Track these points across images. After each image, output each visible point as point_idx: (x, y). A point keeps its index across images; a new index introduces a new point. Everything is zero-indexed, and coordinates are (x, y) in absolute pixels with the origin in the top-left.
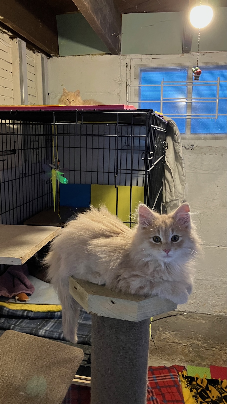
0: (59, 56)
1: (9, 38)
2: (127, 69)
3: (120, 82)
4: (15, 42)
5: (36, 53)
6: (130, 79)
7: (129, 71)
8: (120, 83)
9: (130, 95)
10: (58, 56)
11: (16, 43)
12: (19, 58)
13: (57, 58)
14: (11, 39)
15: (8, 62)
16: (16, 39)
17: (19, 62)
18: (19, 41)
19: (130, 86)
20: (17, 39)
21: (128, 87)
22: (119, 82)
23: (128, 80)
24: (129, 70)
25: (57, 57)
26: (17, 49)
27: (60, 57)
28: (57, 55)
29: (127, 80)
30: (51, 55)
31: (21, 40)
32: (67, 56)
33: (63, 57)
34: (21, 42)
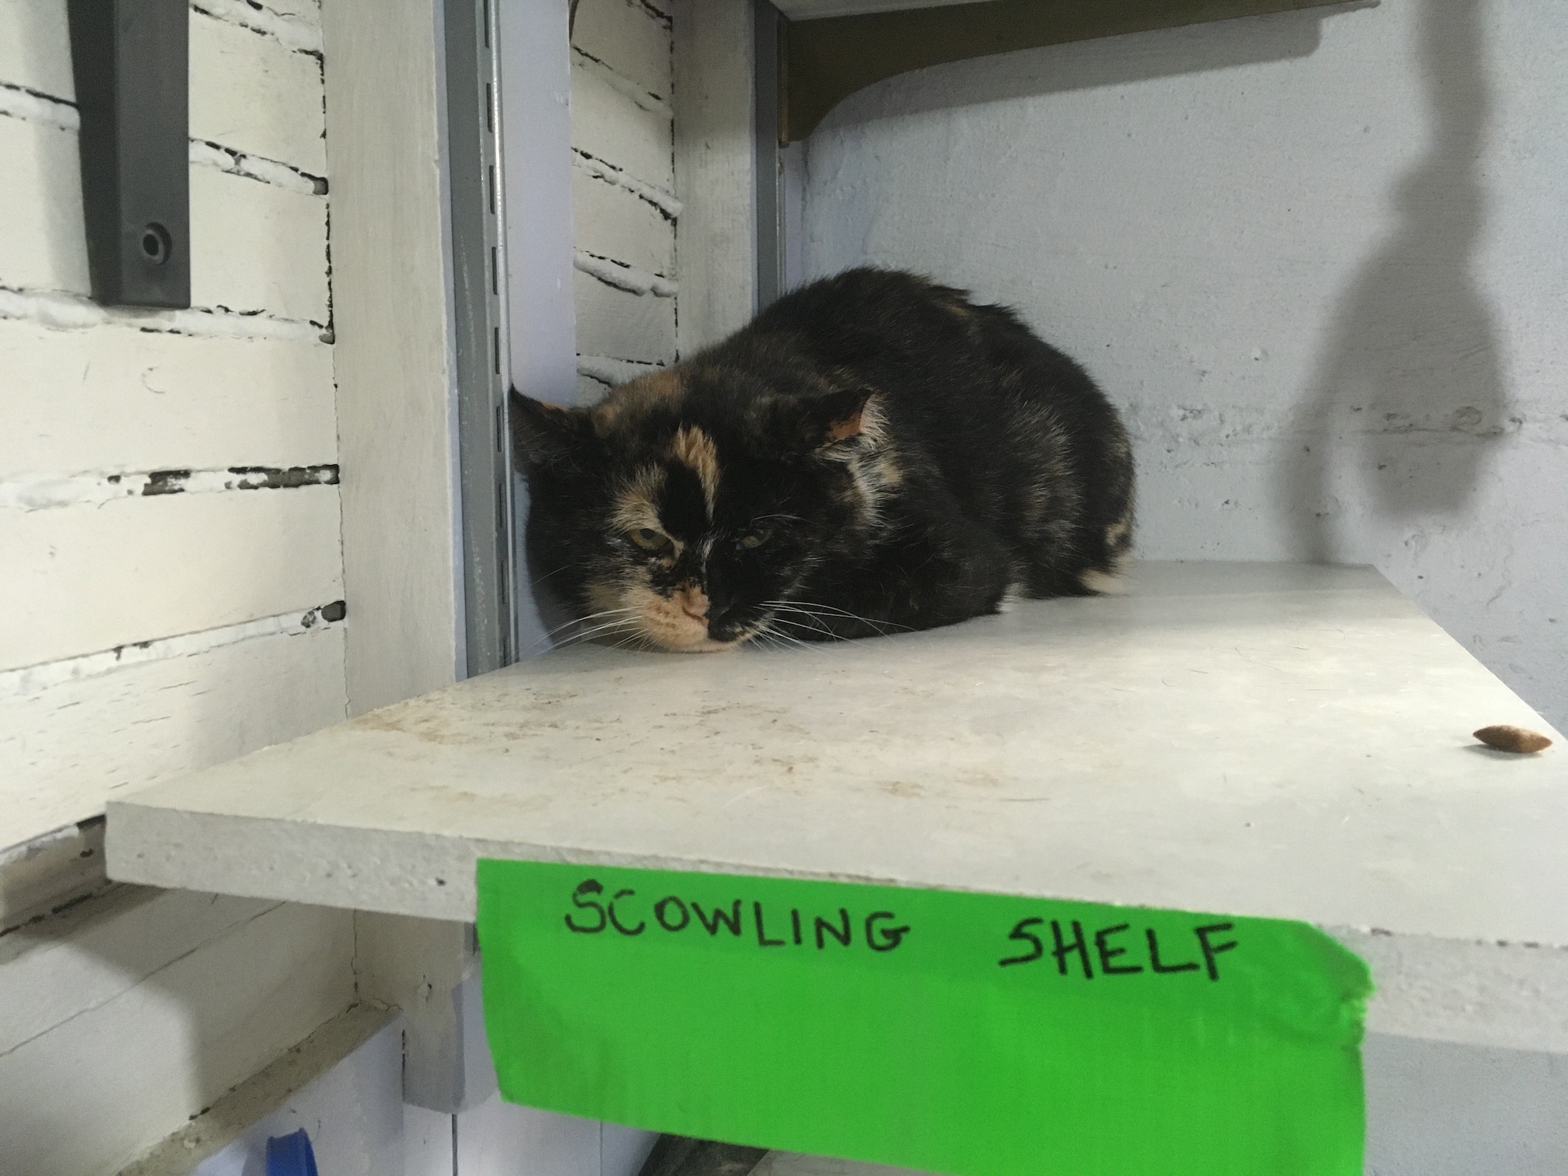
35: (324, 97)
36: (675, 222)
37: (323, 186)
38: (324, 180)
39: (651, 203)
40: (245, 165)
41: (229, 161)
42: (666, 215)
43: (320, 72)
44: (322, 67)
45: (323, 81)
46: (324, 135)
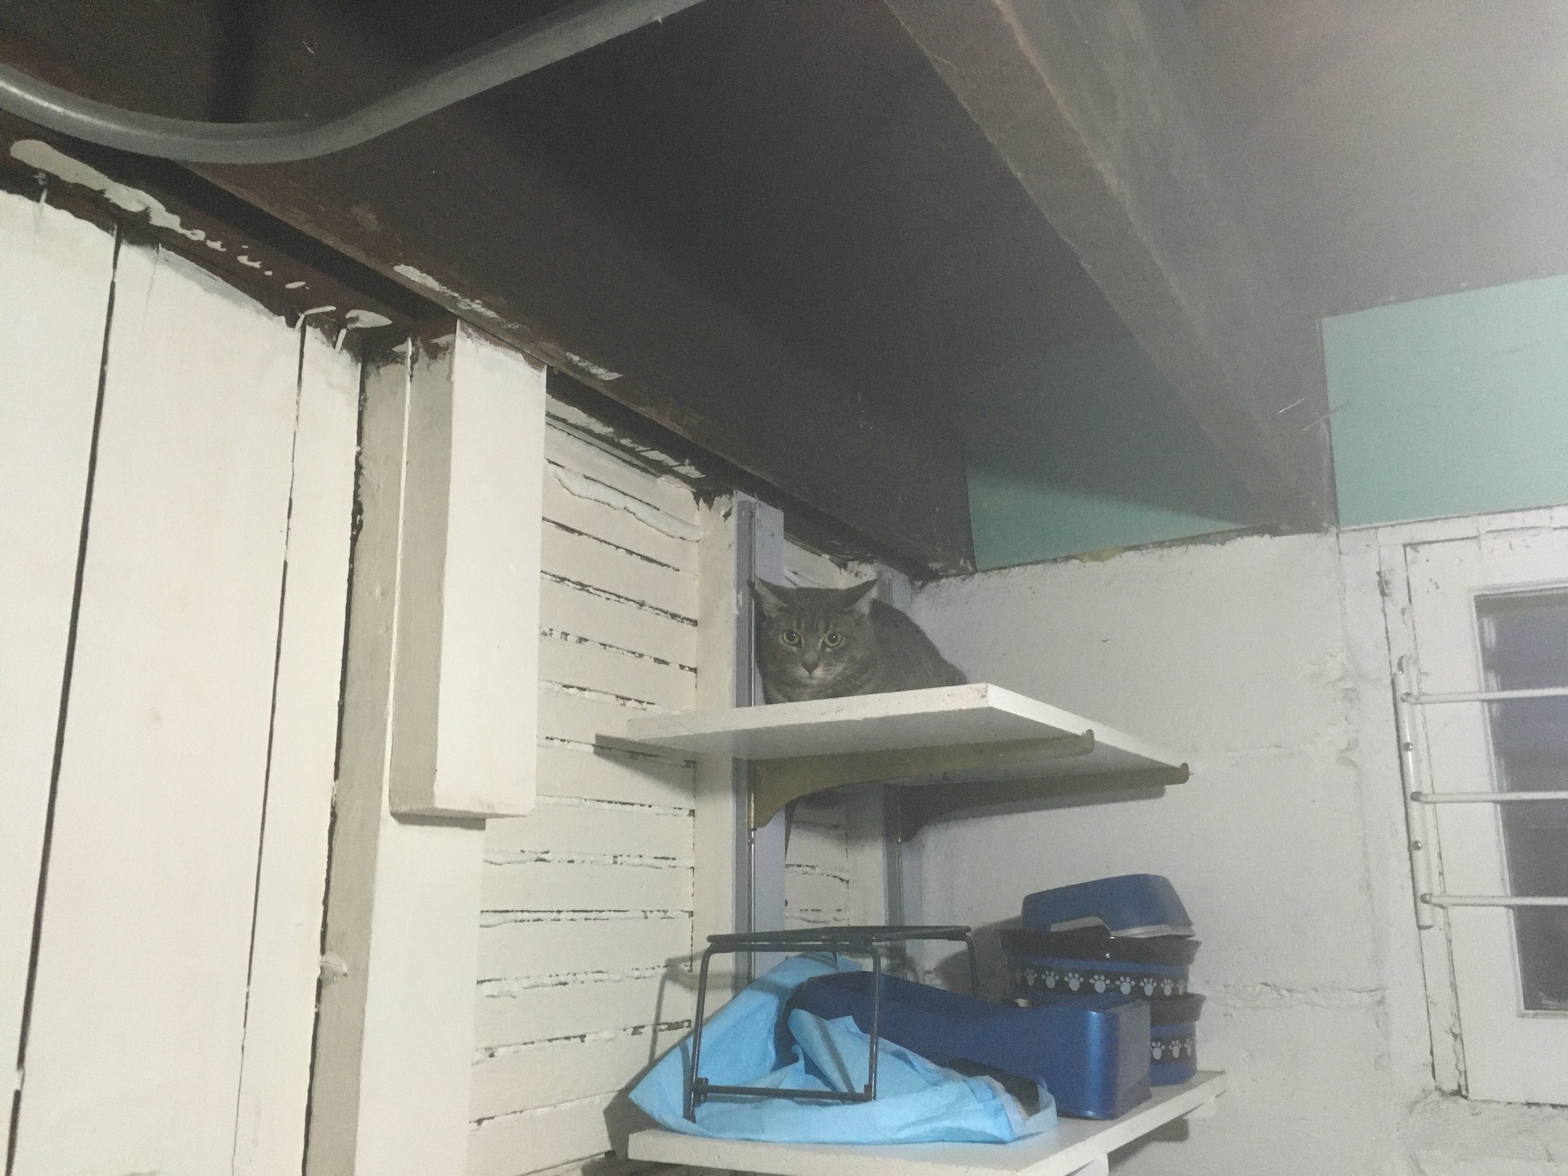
0: (976, 571)
1: (692, 496)
2: (1389, 607)
3: (1349, 685)
4: (723, 513)
5: (850, 564)
6: (1416, 661)
7: (1403, 612)
8: (1353, 690)
9: (1424, 754)
10: (970, 568)
11: (727, 515)
12: (738, 593)
13: (964, 579)
14: (701, 501)
15: (674, 616)
16: (725, 498)
17: (736, 612)
18: (742, 505)
19: (1423, 699)
20: (732, 495)
21: (1404, 707)
22: (1342, 685)
23: (1400, 667)
24: (1400, 608)
25: (962, 577)
26: (730, 545)
27: (977, 576)
28: (962, 562)
29: (1395, 669)
30: (934, 566)
31: (753, 500)
32: (1018, 565)
33: (996, 571)
34: (751, 512)
36: (847, 882)
37: (691, 914)
38: (692, 912)
39: (834, 877)
40: (668, 914)
41: (662, 914)
42: (842, 880)
46: (693, 896)
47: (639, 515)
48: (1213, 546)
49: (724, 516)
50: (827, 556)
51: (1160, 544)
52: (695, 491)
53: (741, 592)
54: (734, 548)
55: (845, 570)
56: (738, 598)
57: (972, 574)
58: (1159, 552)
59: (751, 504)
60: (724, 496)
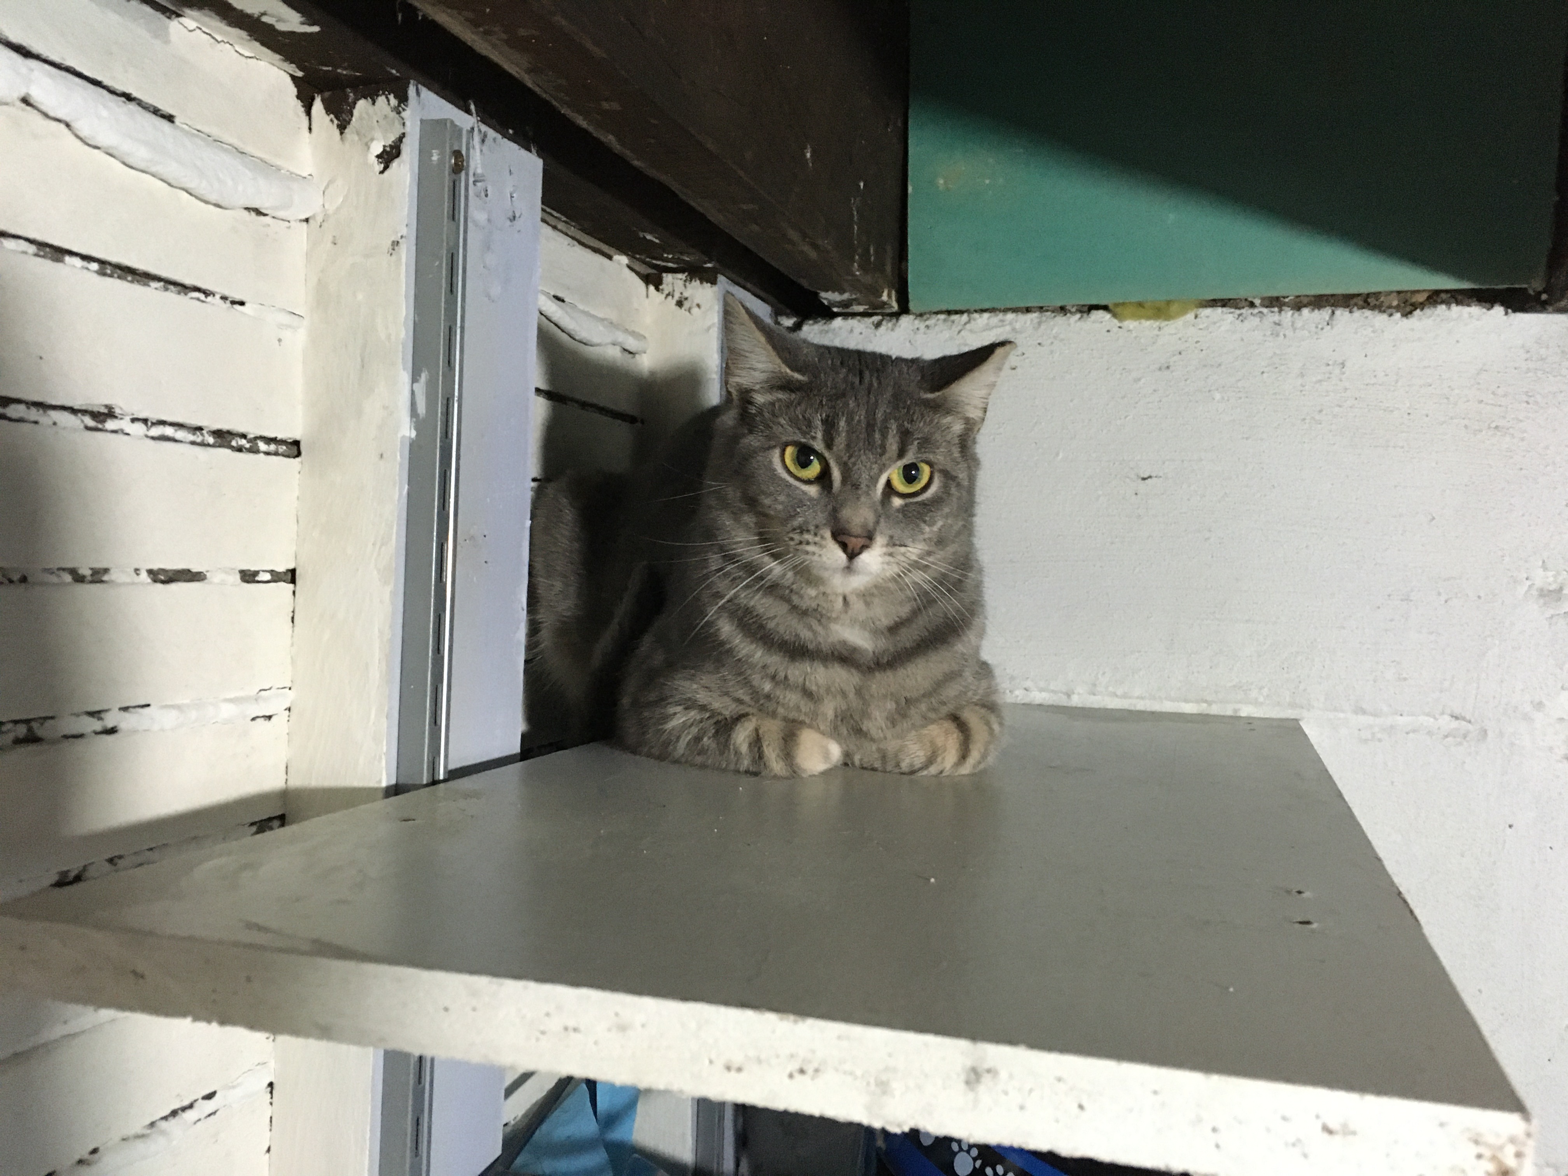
0: (904, 309)
1: (293, 90)
4: (377, 148)
5: (668, 278)
10: (895, 306)
11: (389, 156)
12: (414, 379)
13: (878, 325)
14: (318, 106)
16: (384, 104)
17: (407, 431)
20: (403, 99)
25: (876, 319)
26: (396, 244)
27: (905, 320)
28: (885, 294)
30: (828, 297)
31: (466, 121)
32: (992, 310)
33: (942, 317)
34: (457, 154)
35: (271, 1118)
43: (269, 1095)
44: (271, 1093)
45: (271, 1104)
46: (269, 1150)
47: (83, 127)
48: (1384, 316)
49: (378, 156)
50: (624, 260)
51: (1275, 302)
52: (300, 74)
53: (424, 377)
54: (406, 254)
55: (657, 289)
56: (413, 393)
57: (896, 315)
58: (1272, 316)
59: (457, 131)
60: (381, 100)
